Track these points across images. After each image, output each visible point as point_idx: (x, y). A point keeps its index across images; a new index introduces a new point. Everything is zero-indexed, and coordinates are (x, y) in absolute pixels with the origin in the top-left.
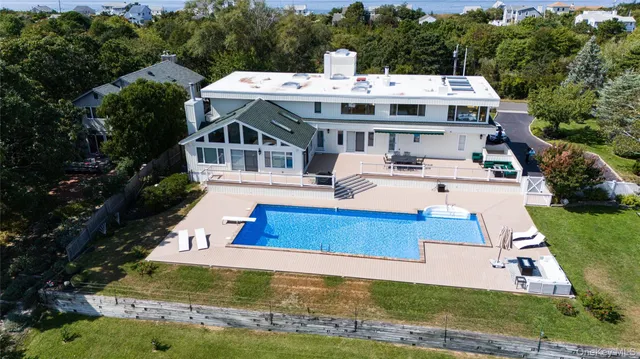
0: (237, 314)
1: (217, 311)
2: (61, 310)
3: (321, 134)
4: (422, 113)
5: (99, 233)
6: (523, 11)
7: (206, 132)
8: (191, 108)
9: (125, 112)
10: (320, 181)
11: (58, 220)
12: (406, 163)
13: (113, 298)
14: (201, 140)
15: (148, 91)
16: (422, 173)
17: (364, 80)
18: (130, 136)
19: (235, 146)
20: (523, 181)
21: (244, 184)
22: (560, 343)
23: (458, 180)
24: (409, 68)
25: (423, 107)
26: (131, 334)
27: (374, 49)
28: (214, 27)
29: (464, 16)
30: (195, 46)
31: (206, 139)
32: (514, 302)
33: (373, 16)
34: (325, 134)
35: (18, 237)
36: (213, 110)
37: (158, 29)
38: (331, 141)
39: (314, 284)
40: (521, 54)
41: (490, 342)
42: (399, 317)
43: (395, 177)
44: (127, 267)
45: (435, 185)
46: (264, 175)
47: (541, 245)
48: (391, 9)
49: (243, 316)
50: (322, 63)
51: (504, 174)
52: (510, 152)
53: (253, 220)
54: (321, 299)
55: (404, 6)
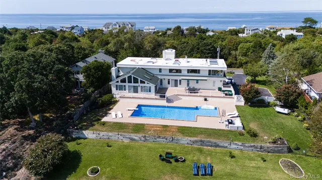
0: (134, 136)
1: (127, 135)
2: (74, 136)
3: (161, 80)
4: (199, 73)
5: (83, 113)
6: (253, 30)
7: (119, 79)
8: (113, 71)
9: (90, 72)
10: (161, 96)
11: (67, 110)
12: (193, 91)
13: (92, 132)
14: (118, 82)
15: (99, 65)
16: (199, 94)
17: (178, 60)
18: (92, 80)
19: (130, 84)
20: (235, 97)
21: (133, 98)
22: (237, 143)
23: (212, 97)
24: (199, 55)
25: (199, 70)
26: (99, 143)
27: (185, 47)
28: (120, 40)
29: (227, 31)
30: (111, 47)
31: (119, 82)
32: (225, 132)
33: (185, 32)
34: (163, 80)
35: (53, 115)
36: (121, 72)
37: (89, 38)
38: (165, 83)
39: (159, 127)
40: (248, 49)
41: (215, 143)
42: (187, 136)
43: (189, 96)
44: (95, 123)
45: (203, 98)
46: (141, 94)
47: (237, 117)
48: (194, 28)
49: (136, 136)
50: (162, 53)
51: (228, 94)
52: (232, 87)
53: (137, 109)
54: (161, 131)
55: (200, 27)
